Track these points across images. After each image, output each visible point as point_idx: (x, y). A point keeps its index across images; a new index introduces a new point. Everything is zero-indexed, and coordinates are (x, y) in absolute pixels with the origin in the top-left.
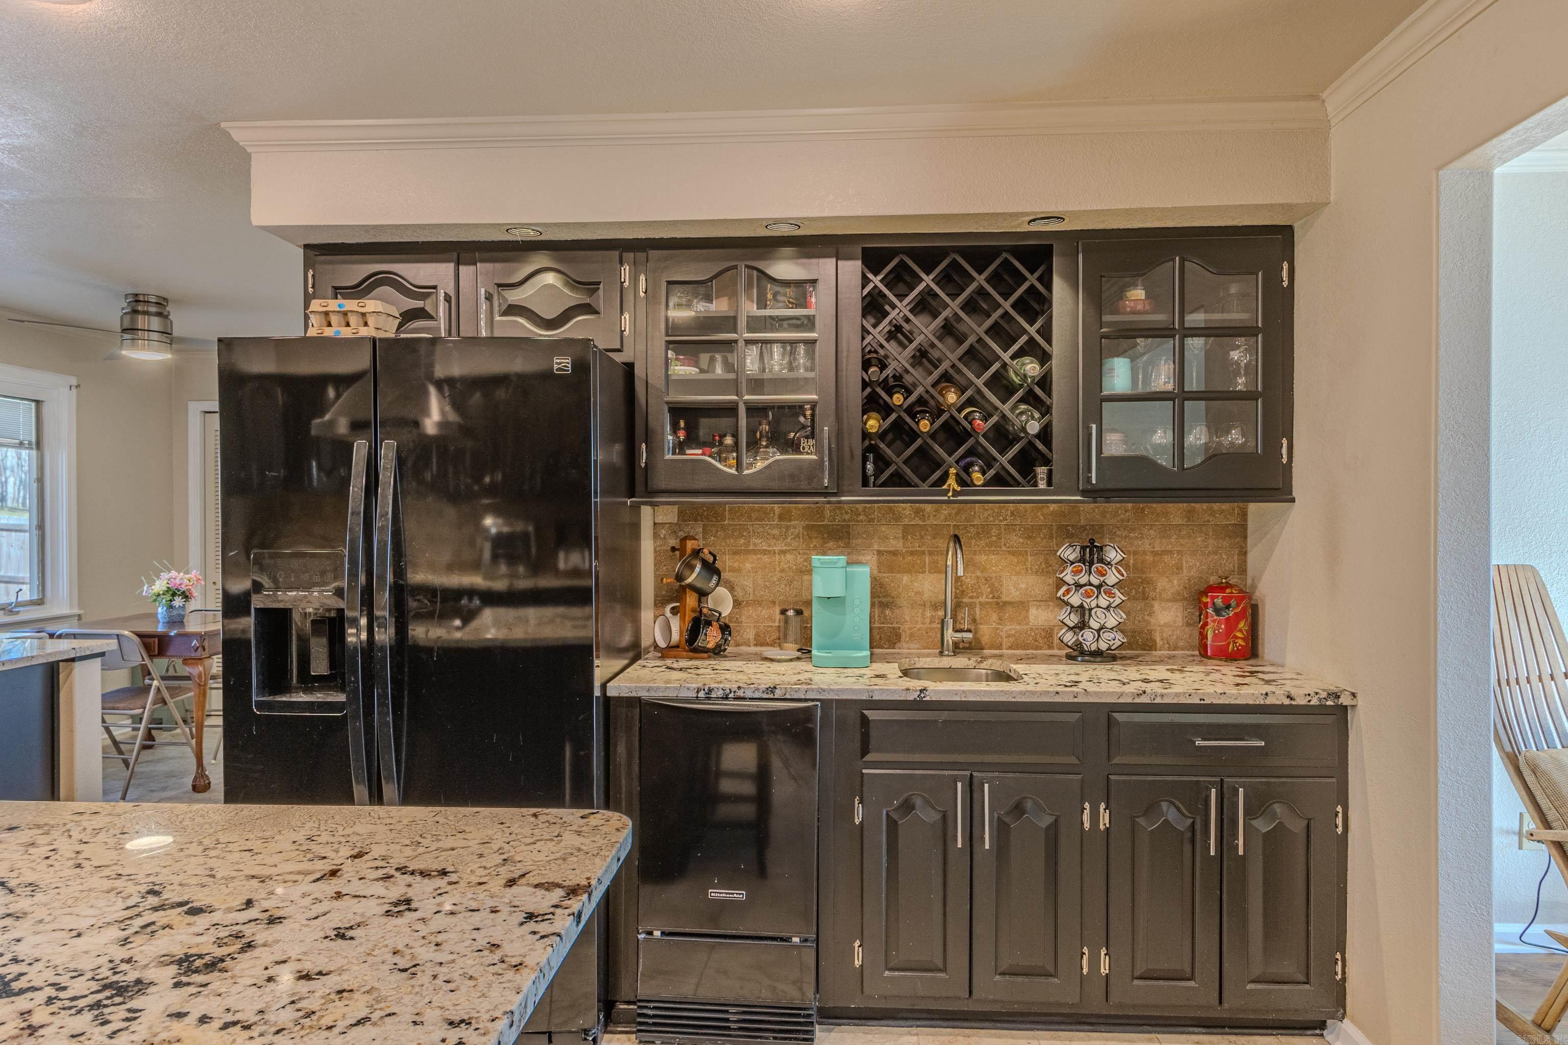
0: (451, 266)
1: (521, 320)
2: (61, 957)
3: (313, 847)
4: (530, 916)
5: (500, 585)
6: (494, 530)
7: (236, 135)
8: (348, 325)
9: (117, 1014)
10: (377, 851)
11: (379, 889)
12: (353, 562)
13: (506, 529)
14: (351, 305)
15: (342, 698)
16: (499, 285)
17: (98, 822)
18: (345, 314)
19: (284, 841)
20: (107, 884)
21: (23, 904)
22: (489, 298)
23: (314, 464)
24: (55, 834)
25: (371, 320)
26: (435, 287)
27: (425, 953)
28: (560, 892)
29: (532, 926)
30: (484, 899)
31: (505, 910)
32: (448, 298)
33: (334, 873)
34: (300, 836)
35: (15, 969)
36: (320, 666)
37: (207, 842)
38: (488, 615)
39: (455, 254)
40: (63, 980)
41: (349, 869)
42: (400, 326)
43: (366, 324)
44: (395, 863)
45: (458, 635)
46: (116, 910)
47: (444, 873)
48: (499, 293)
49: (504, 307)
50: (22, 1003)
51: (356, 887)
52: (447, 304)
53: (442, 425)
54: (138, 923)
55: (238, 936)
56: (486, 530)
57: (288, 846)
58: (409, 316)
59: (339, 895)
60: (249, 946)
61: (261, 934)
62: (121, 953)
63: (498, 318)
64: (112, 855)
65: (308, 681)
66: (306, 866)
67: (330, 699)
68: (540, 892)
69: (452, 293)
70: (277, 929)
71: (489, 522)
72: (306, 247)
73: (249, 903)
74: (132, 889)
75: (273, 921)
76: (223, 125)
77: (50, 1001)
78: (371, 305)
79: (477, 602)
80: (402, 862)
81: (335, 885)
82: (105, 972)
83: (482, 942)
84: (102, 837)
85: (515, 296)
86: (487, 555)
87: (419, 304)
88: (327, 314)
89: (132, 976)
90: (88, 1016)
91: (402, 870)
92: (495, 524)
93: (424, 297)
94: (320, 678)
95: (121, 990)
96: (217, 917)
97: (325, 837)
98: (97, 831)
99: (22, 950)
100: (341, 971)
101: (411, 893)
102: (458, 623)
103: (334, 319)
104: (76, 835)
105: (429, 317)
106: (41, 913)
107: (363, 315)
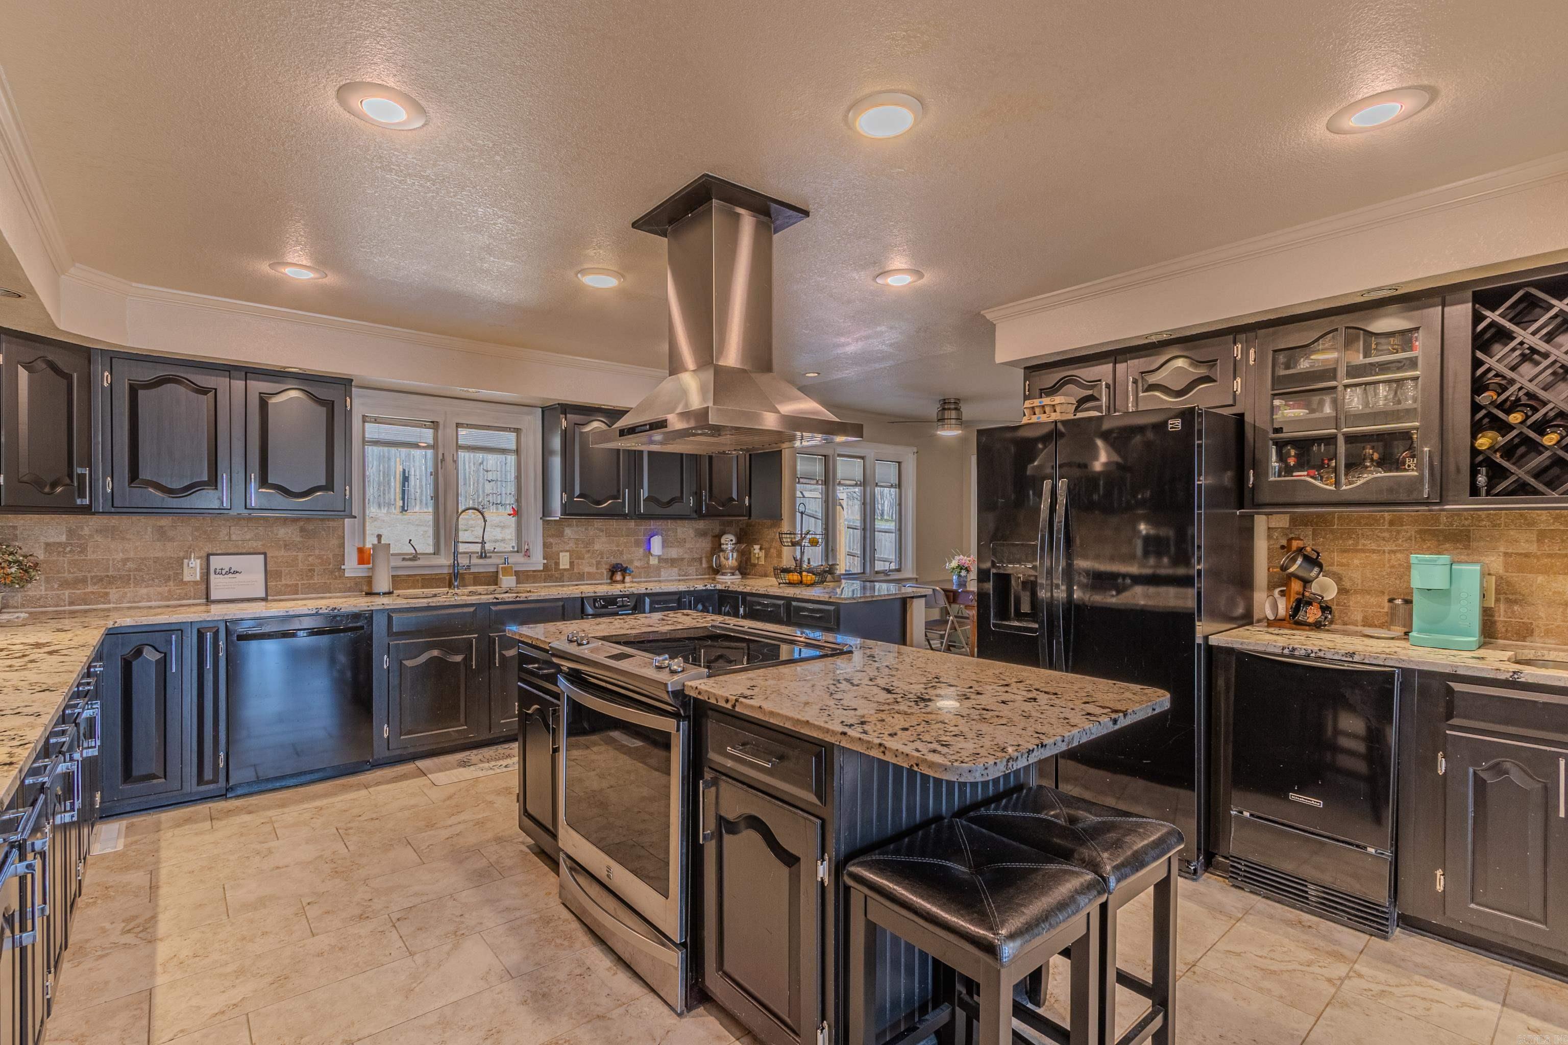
0: (1111, 365)
1: (1157, 394)
2: (906, 688)
3: (1001, 676)
4: (1089, 714)
5: (1147, 571)
6: (1144, 532)
7: (988, 317)
8: (1045, 413)
9: (922, 705)
10: (1028, 682)
11: (1025, 693)
12: (1042, 549)
13: (1152, 532)
14: (1046, 401)
15: (1036, 626)
16: (1142, 373)
17: (919, 655)
18: (1043, 407)
19: (990, 672)
20: (921, 673)
21: (894, 673)
22: (1135, 382)
23: (1031, 492)
24: (904, 656)
25: (1058, 409)
26: (1100, 380)
27: (1034, 714)
28: (1109, 710)
29: (1088, 717)
30: (1070, 705)
31: (1077, 710)
32: (1108, 386)
33: (1007, 685)
34: (997, 672)
35: (892, 688)
36: (1026, 608)
37: (959, 667)
38: (1139, 590)
39: (1113, 359)
40: (906, 694)
41: (1014, 685)
42: (1076, 410)
43: (1055, 411)
44: (1034, 687)
45: (1114, 600)
46: (924, 680)
47: (1056, 694)
48: (1143, 378)
49: (1146, 386)
50: (895, 696)
51: (1015, 691)
52: (1107, 390)
53: (1106, 464)
54: (931, 685)
55: (965, 695)
56: (1140, 532)
57: (991, 674)
58: (1082, 401)
59: (1007, 692)
60: (968, 698)
61: (973, 696)
62: (924, 691)
63: (1141, 394)
64: (923, 665)
65: (1020, 616)
66: (997, 681)
67: (1030, 626)
68: (1098, 708)
69: (1111, 382)
70: (979, 696)
71: (1143, 527)
72: (1025, 368)
73: (971, 687)
74: (929, 675)
75: (978, 693)
76: (982, 312)
77: (902, 697)
78: (1058, 399)
79: (1128, 581)
80: (1038, 687)
81: (1006, 689)
82: (919, 694)
83: (1062, 716)
84: (920, 659)
85: (1153, 379)
86: (1139, 551)
87: (1090, 392)
88: (1033, 408)
89: (927, 697)
90: (913, 703)
91: (1037, 690)
92: (1146, 529)
93: (1092, 387)
94: (1026, 615)
95: (924, 700)
96: (958, 688)
97: (1007, 674)
98: (919, 657)
99: (894, 684)
100: (1000, 711)
101: (1037, 697)
102: (1114, 593)
103: (1037, 410)
104: (911, 657)
105: (1096, 399)
106: (899, 676)
107: (1054, 406)
